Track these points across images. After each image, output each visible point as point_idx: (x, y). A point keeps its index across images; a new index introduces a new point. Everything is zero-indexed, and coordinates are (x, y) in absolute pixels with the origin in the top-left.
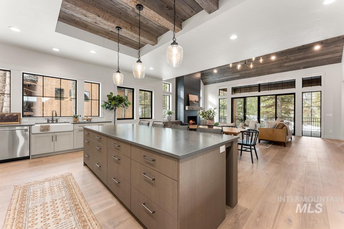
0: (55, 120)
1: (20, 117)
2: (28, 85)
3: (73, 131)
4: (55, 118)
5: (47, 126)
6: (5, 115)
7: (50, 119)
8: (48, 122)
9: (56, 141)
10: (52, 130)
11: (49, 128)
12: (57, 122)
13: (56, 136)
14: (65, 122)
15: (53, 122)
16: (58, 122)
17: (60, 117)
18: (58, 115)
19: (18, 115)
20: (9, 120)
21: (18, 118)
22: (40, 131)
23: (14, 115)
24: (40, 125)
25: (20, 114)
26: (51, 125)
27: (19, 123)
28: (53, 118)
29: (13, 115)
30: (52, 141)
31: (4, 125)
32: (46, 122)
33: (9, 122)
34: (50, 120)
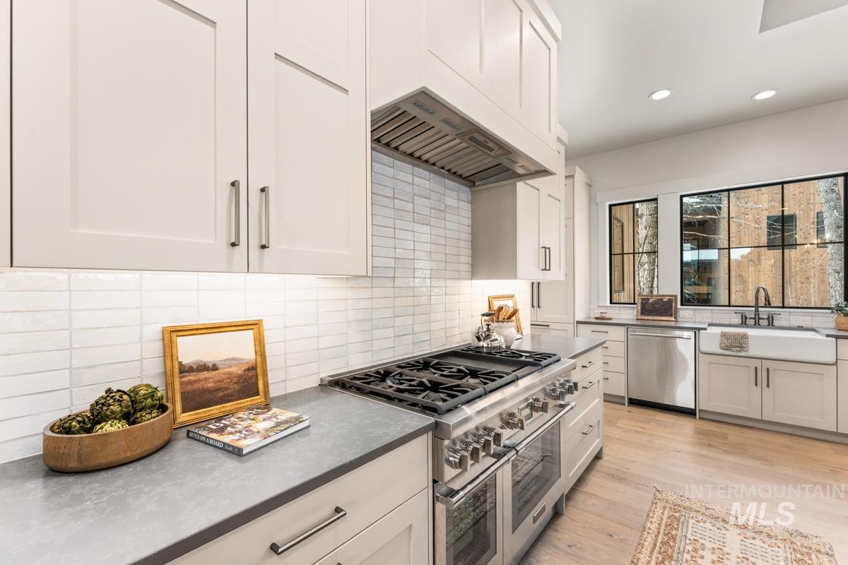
0: (766, 317)
1: (676, 306)
2: (699, 222)
3: (836, 364)
4: (764, 312)
5: (738, 335)
6: (649, 299)
7: (750, 312)
8: (744, 323)
9: (768, 386)
10: (754, 350)
11: (746, 343)
12: (771, 324)
13: (768, 370)
14: (800, 328)
15: (757, 325)
16: (776, 323)
17: (783, 307)
18: (776, 301)
19: (672, 301)
20: (656, 311)
21: (672, 307)
22: (721, 348)
23: (665, 300)
24: (718, 330)
25: (676, 296)
26: (751, 332)
27: (673, 319)
28: (757, 310)
29: (662, 299)
30: (756, 385)
31: (647, 323)
32: (737, 320)
33: (656, 315)
34: (747, 316)
